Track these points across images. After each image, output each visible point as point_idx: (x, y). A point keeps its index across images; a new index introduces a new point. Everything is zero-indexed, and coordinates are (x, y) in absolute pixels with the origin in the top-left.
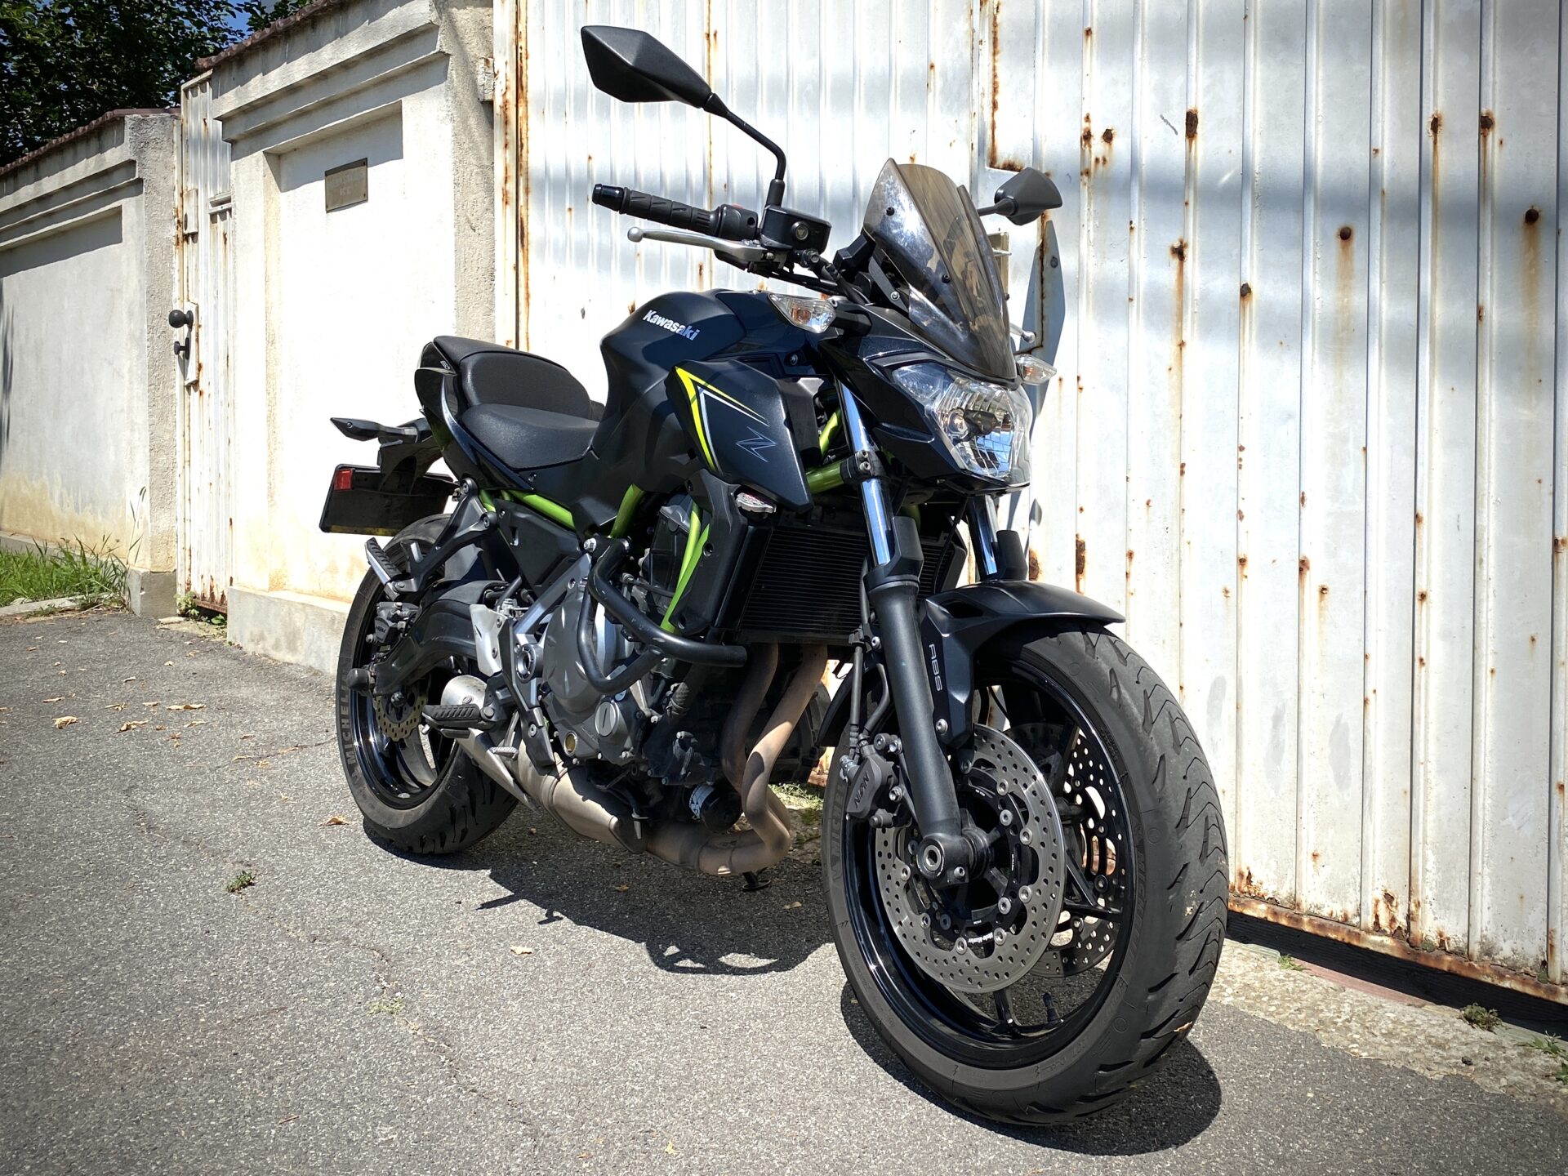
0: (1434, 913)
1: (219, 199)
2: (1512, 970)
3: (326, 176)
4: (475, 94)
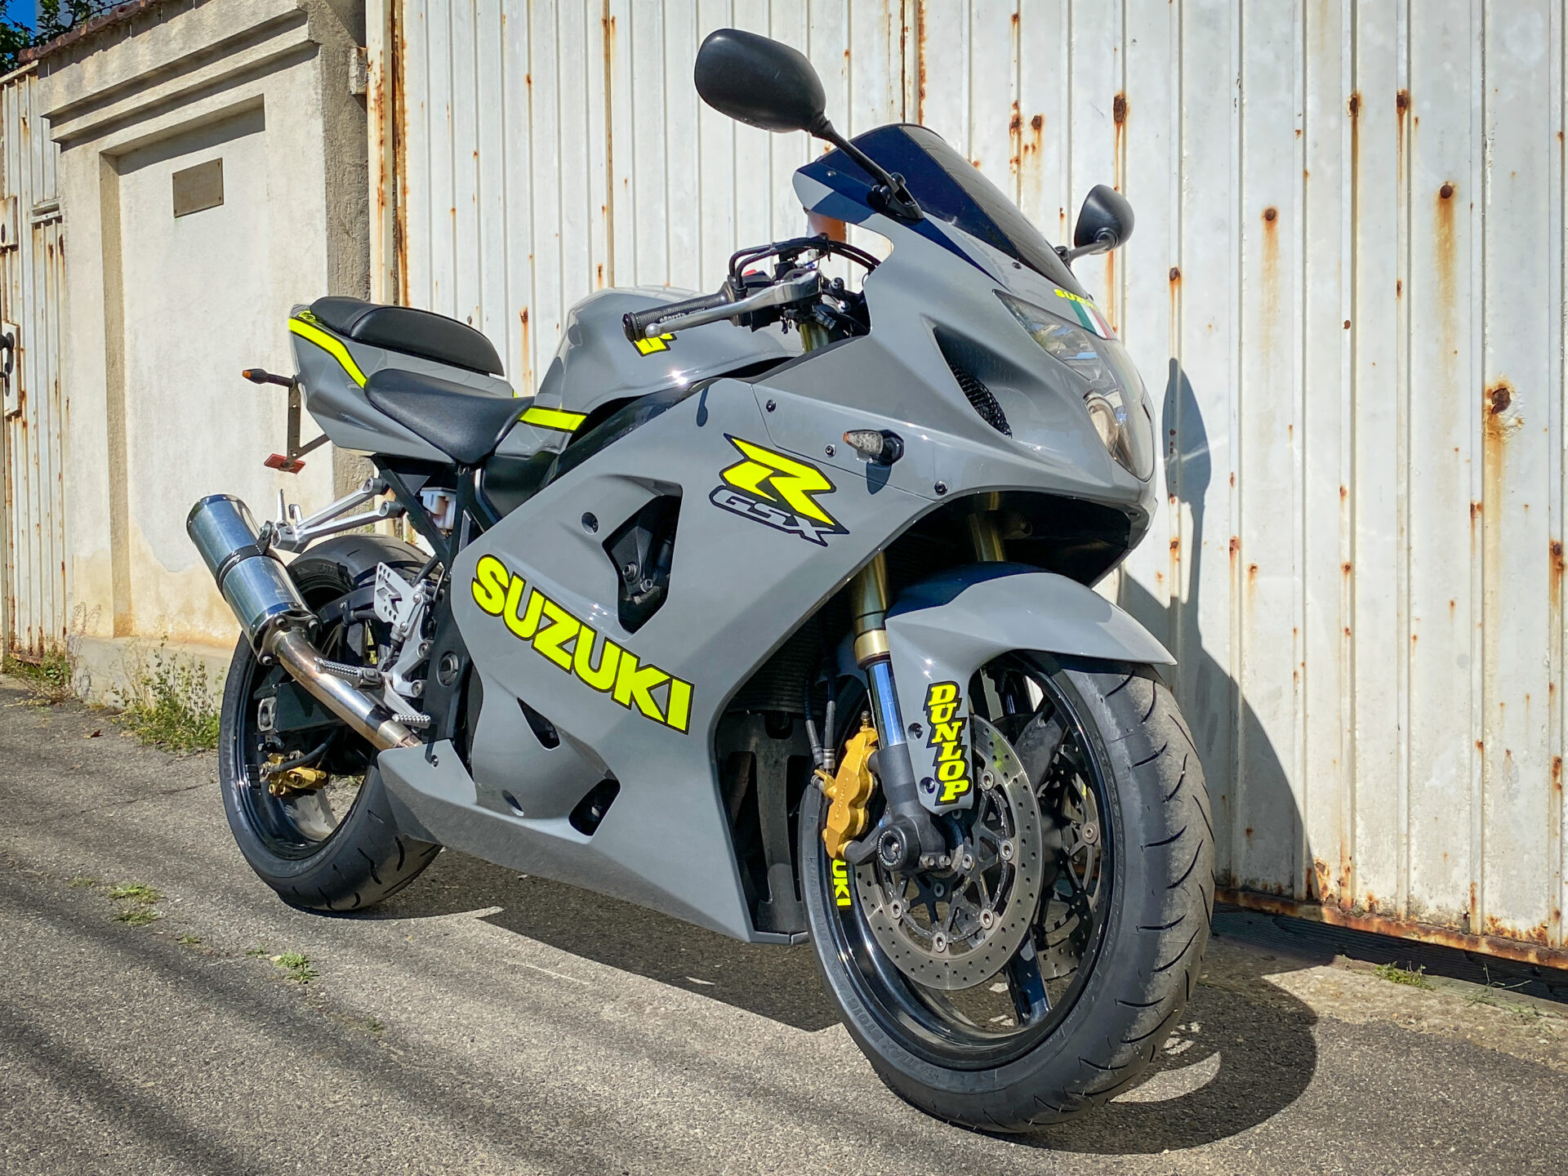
0: (1364, 878)
1: (42, 206)
2: (1439, 927)
3: (174, 178)
4: (346, 87)
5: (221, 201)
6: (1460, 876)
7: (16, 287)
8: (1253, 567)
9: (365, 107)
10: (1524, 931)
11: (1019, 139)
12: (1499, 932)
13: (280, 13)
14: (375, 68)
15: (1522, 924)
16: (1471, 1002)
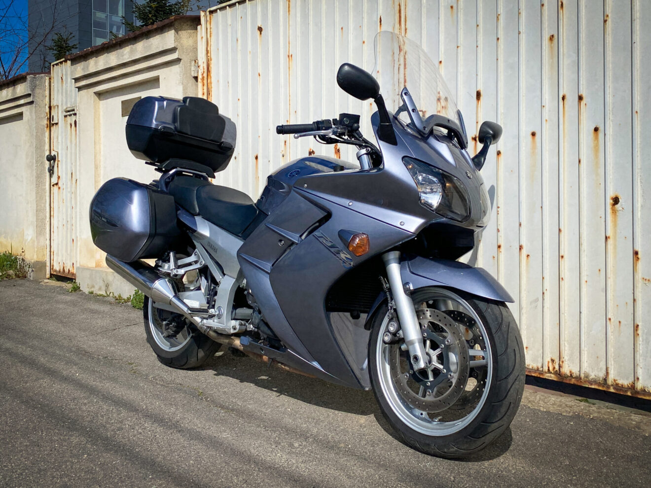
0: (568, 365)
1: (68, 109)
2: (595, 382)
3: (122, 103)
4: (191, 74)
6: (602, 365)
7: (57, 138)
8: (528, 256)
9: (197, 81)
10: (626, 384)
12: (617, 384)
13: (167, 48)
14: (201, 68)
15: (625, 382)
16: (608, 409)
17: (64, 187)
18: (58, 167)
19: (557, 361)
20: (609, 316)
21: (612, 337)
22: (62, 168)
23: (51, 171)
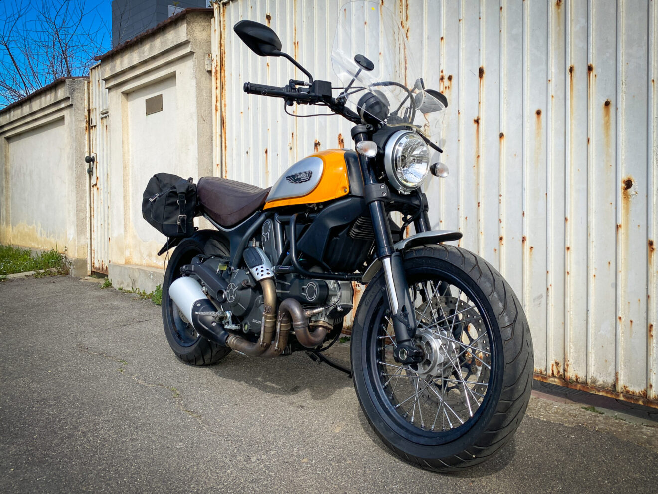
0: (574, 369)
1: (104, 112)
2: (603, 388)
3: (146, 101)
4: (204, 68)
5: (161, 109)
6: (611, 369)
7: (96, 140)
8: (532, 248)
9: (211, 75)
10: (637, 391)
11: (443, 84)
12: (627, 392)
13: (181, 42)
14: (215, 61)
15: (637, 389)
16: (616, 419)
17: (102, 188)
18: (96, 168)
19: (561, 364)
20: (619, 315)
21: (622, 338)
22: (100, 169)
23: (90, 172)
